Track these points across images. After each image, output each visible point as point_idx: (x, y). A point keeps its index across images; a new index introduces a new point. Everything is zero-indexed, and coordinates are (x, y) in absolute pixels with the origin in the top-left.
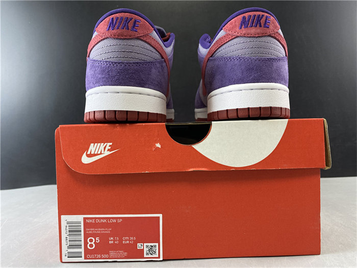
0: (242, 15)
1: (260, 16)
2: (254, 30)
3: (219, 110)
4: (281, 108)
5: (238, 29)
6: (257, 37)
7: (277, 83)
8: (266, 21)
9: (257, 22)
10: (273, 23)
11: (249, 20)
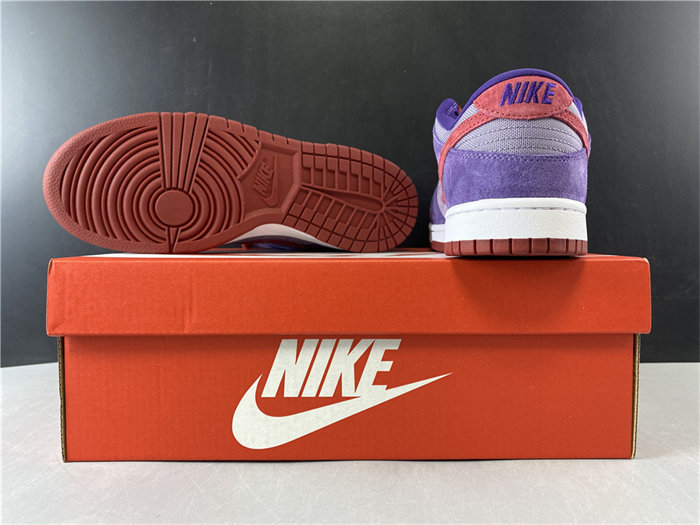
0: (507, 82)
1: (537, 84)
2: (525, 108)
3: (461, 239)
4: (567, 240)
5: (497, 106)
6: (530, 120)
7: (562, 197)
8: (546, 93)
9: (531, 94)
10: (559, 94)
11: (517, 91)
